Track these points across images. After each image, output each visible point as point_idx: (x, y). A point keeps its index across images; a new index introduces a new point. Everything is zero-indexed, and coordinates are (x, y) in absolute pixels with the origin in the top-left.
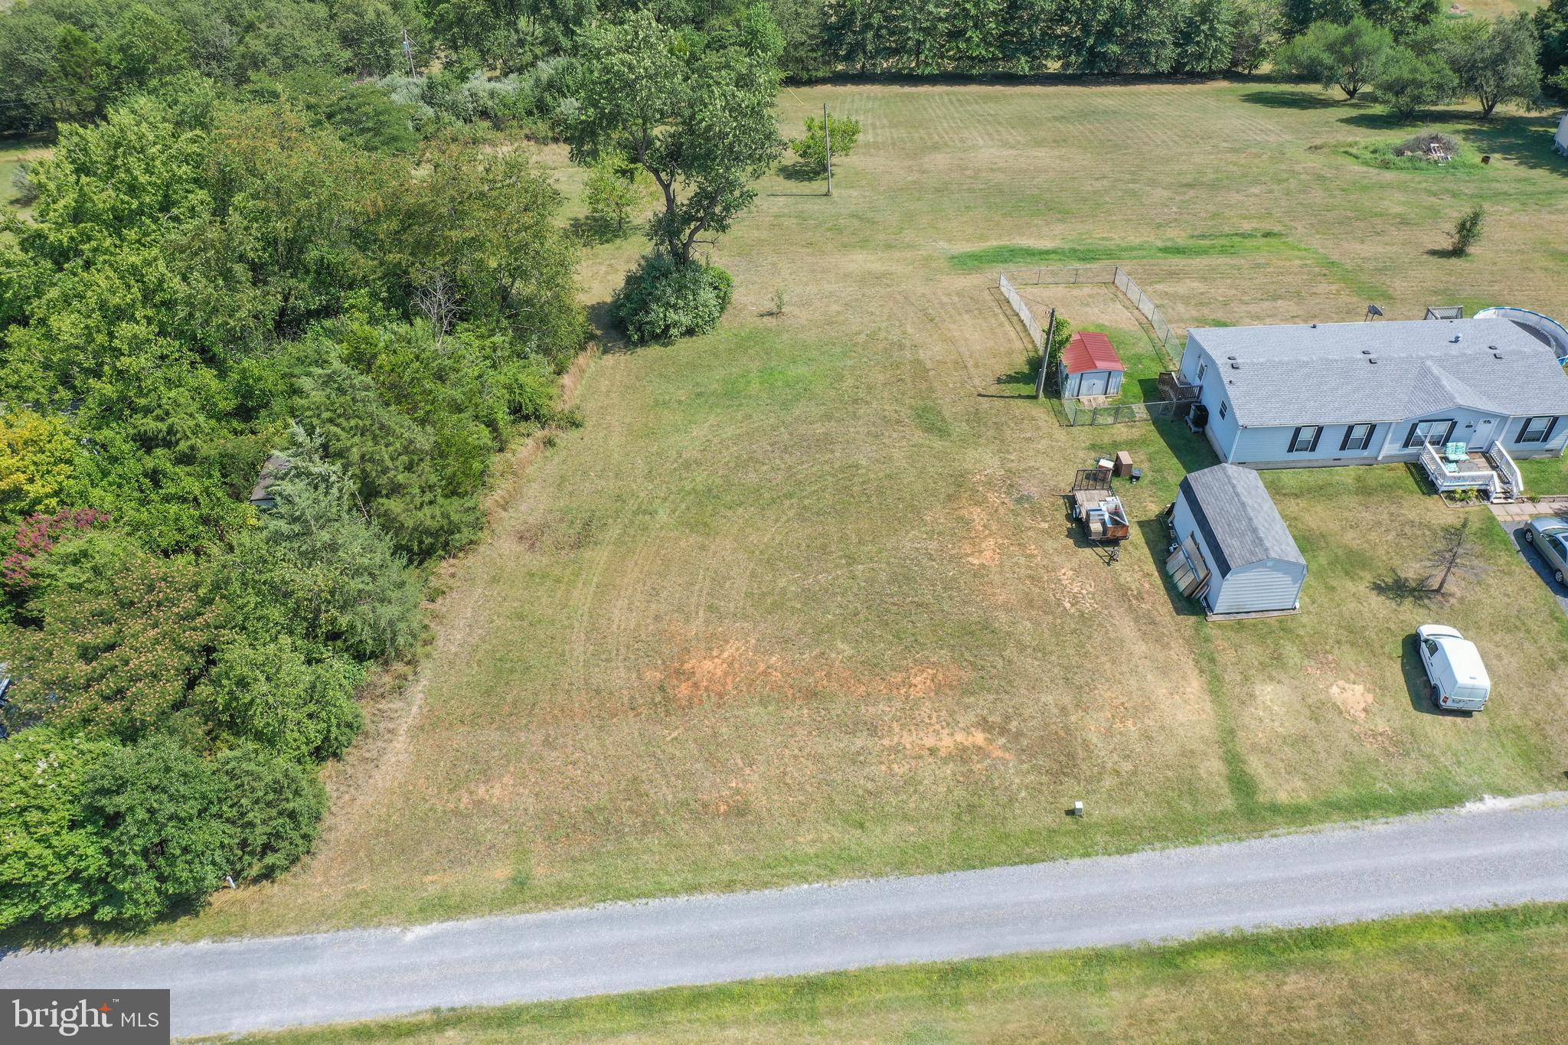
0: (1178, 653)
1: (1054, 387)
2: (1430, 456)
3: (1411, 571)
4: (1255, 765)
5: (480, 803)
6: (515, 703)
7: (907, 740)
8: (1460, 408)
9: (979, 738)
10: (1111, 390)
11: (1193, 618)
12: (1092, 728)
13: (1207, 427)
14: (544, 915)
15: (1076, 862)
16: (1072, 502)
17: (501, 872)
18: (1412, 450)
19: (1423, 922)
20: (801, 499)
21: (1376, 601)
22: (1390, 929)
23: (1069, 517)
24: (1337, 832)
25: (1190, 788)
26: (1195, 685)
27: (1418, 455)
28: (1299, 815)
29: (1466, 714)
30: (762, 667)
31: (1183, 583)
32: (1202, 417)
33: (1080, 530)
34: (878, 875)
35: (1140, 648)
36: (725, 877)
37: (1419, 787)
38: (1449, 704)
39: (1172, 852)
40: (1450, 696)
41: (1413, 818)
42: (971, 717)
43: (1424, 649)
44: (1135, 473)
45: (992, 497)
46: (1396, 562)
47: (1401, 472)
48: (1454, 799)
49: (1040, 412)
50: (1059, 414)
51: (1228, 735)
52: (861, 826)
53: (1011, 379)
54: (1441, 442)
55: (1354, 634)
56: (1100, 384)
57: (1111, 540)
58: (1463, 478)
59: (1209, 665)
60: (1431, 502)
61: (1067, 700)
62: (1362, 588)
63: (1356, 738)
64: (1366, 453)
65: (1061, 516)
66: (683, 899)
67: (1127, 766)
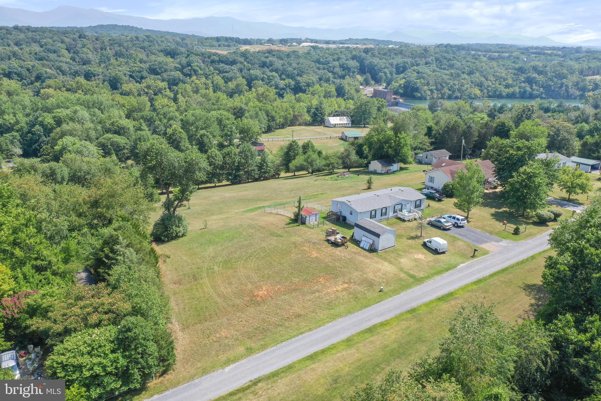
0: (376, 259)
1: (303, 223)
2: (399, 214)
3: (413, 234)
4: (411, 272)
7: (329, 291)
8: (402, 200)
9: (346, 285)
10: (317, 220)
11: (375, 253)
12: (371, 276)
13: (347, 221)
15: (389, 299)
16: (328, 241)
17: (241, 349)
18: (395, 214)
19: (467, 286)
21: (410, 241)
22: (462, 288)
23: (329, 243)
24: (437, 278)
25: (401, 280)
26: (386, 264)
27: (397, 215)
28: (428, 277)
29: (444, 253)
31: (367, 248)
32: (345, 218)
33: (335, 244)
34: (346, 316)
35: (368, 261)
37: (446, 267)
38: (441, 251)
39: (408, 291)
40: (441, 249)
41: (450, 271)
42: (340, 283)
43: (428, 244)
44: (337, 232)
45: (306, 245)
46: (408, 234)
47: (395, 220)
48: (455, 266)
49: (302, 227)
50: (308, 227)
51: (401, 270)
52: (333, 309)
53: (289, 224)
54: (401, 210)
55: (411, 247)
56: (314, 218)
57: (343, 244)
58: (411, 216)
59: (385, 259)
60: (406, 223)
61: (360, 273)
62: (405, 239)
63: (427, 262)
64: (386, 217)
65: (326, 243)
67: (384, 280)
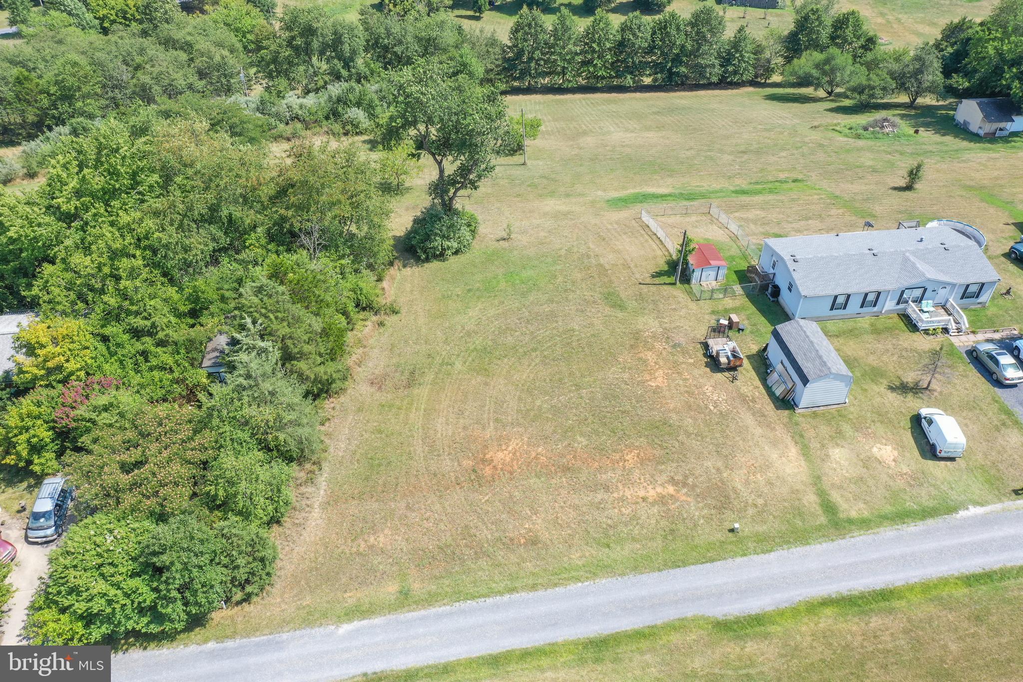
0: (780, 431)
1: (686, 278)
2: (912, 310)
3: (910, 378)
4: (835, 496)
5: (371, 547)
6: (384, 485)
7: (628, 493)
8: (929, 280)
9: (671, 489)
10: (720, 278)
11: (787, 412)
12: (737, 480)
13: (780, 298)
14: (423, 612)
15: (739, 560)
16: (706, 346)
17: (392, 588)
18: (901, 306)
19: (944, 581)
20: (542, 351)
21: (892, 396)
22: (926, 587)
23: (705, 355)
24: (888, 532)
25: (799, 512)
26: (793, 451)
27: (905, 309)
28: (864, 524)
29: (952, 459)
30: (533, 454)
31: (778, 392)
32: (776, 291)
33: (713, 363)
34: (622, 575)
35: (759, 431)
36: (530, 582)
37: (931, 504)
38: (943, 455)
39: (793, 550)
40: (943, 449)
41: (930, 522)
42: (664, 477)
43: (924, 423)
44: (741, 327)
45: (657, 345)
46: (900, 373)
47: (897, 320)
48: (952, 509)
49: (678, 292)
50: (690, 293)
51: (817, 480)
52: (608, 546)
53: (659, 274)
54: (919, 301)
55: (881, 416)
56: (713, 274)
57: (732, 368)
58: (933, 322)
59: (799, 438)
60: (916, 336)
61: (720, 464)
62: (882, 389)
63: (891, 477)
64: (875, 309)
65: (700, 354)
66: (506, 597)
67: (760, 501)
